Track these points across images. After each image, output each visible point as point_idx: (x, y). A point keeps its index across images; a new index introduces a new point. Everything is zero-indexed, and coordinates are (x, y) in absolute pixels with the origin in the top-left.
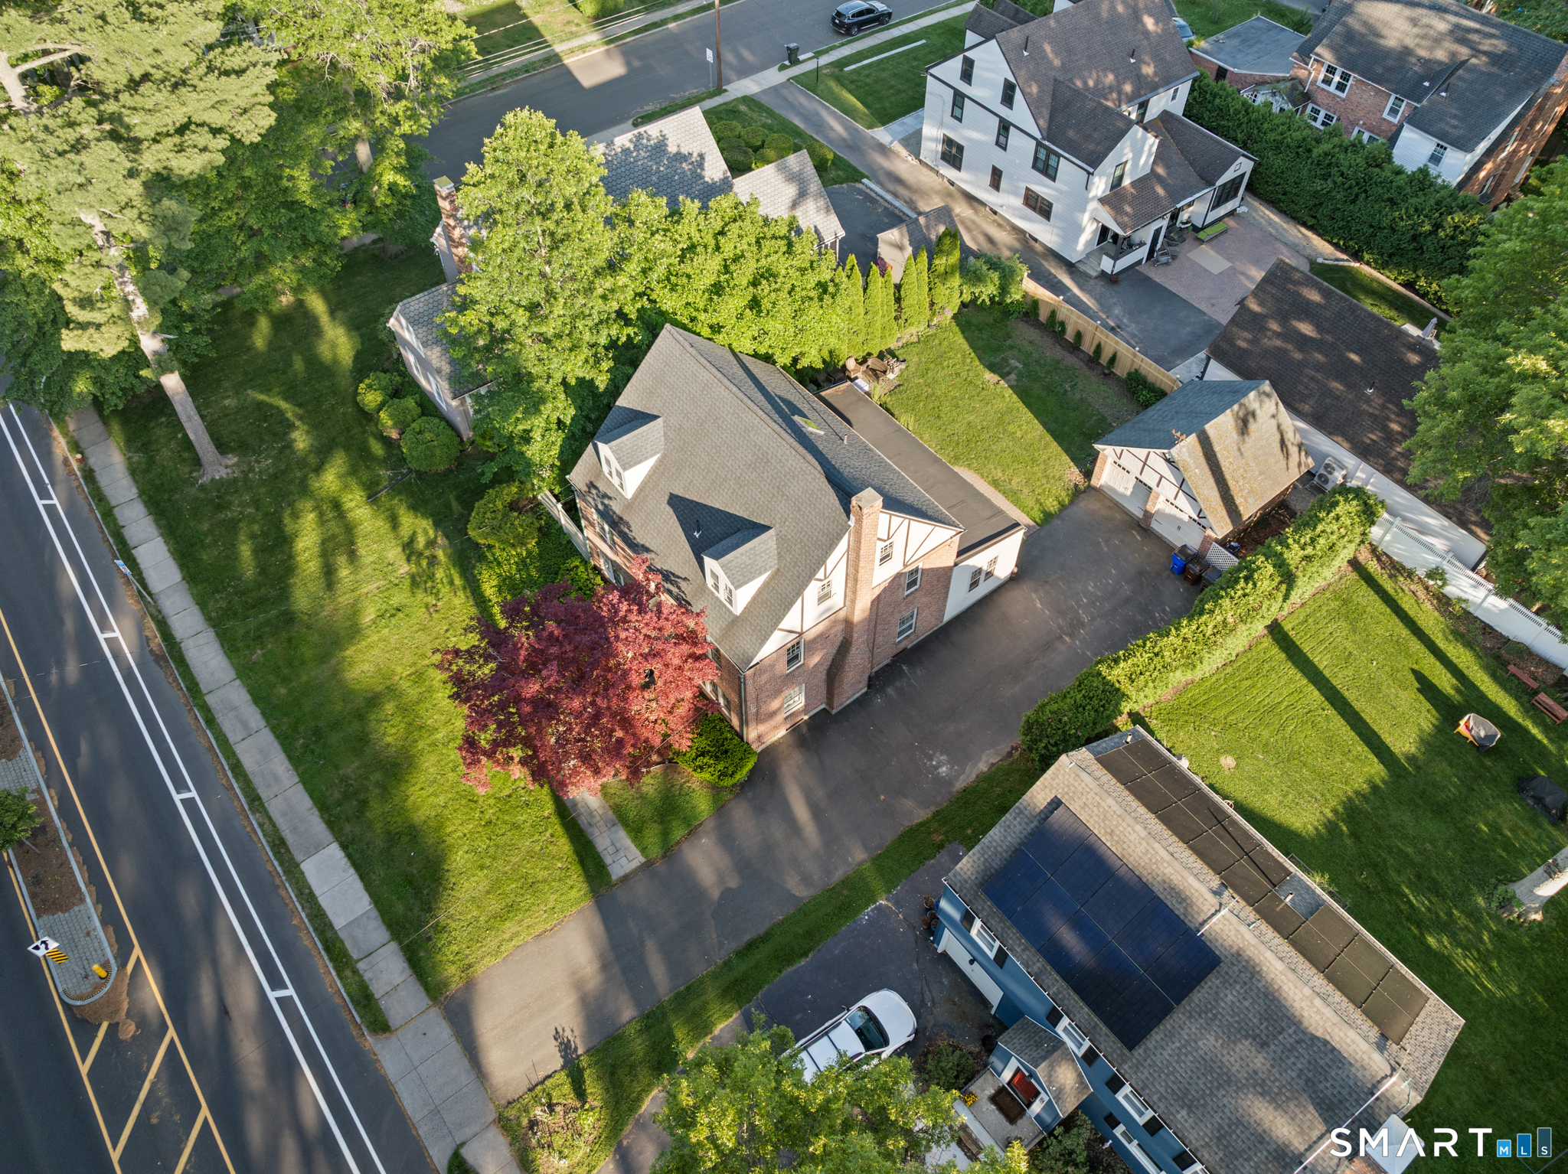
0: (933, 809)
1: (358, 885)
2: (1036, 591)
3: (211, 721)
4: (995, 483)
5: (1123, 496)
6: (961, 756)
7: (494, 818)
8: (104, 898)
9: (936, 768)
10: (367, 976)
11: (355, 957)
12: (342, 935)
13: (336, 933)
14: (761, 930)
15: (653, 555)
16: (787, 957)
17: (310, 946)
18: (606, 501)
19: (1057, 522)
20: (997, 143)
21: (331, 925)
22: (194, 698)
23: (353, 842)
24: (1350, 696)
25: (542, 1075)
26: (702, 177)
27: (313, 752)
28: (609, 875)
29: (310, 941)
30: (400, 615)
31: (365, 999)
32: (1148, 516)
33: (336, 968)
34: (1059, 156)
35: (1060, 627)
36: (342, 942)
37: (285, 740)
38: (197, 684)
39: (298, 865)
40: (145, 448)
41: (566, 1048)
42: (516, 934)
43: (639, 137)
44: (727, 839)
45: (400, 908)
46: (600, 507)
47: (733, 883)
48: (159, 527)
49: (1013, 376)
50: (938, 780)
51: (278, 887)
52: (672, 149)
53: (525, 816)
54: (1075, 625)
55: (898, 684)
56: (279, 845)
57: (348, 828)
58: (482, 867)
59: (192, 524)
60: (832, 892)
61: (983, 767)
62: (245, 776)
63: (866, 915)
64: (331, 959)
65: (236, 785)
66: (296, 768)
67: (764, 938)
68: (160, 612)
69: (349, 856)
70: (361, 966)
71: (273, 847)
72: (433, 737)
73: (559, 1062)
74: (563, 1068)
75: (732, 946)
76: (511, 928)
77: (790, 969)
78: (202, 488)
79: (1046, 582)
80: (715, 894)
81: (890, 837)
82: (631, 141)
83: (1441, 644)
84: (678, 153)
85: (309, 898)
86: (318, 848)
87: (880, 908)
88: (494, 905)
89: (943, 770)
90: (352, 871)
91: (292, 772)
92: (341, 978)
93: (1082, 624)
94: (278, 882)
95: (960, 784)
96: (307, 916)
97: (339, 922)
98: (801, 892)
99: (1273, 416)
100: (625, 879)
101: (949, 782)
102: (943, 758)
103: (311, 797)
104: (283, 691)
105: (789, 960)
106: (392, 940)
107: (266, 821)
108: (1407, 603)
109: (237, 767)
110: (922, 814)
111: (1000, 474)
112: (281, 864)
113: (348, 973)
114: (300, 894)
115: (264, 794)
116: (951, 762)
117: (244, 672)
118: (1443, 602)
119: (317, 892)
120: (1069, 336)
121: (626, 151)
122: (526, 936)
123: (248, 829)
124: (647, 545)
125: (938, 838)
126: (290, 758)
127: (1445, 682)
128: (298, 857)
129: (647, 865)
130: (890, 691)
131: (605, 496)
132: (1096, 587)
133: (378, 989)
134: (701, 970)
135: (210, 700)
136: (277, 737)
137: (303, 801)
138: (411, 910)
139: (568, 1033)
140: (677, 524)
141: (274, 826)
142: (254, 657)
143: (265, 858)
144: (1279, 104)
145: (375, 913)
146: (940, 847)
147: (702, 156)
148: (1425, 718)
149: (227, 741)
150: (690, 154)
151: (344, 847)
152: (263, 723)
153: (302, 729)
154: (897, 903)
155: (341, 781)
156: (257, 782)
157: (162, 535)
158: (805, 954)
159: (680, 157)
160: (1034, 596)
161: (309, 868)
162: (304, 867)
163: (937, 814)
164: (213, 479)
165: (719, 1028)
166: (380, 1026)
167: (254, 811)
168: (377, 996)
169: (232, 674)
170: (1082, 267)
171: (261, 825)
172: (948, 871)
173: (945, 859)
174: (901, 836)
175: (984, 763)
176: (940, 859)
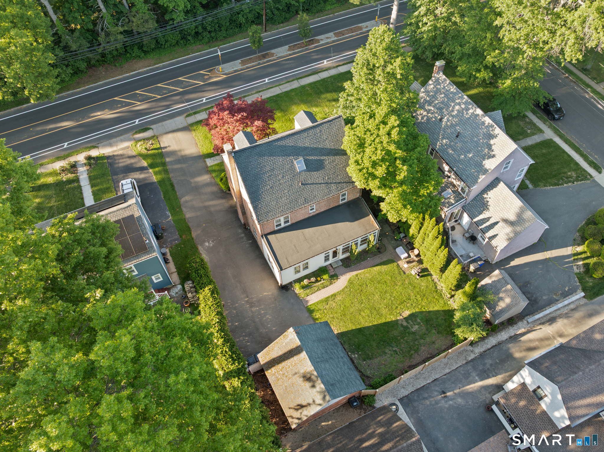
0: (195, 238)
2: (272, 295)
4: (334, 296)
6: (209, 250)
8: (242, 70)
9: (209, 242)
10: (201, 113)
11: (207, 111)
14: (176, 189)
19: (307, 315)
25: (161, 143)
26: (484, 159)
28: (207, 159)
33: (206, 108)
35: (252, 298)
41: (166, 148)
42: (199, 139)
43: (492, 126)
44: (207, 185)
47: (193, 185)
49: (402, 321)
50: (204, 241)
52: (492, 142)
54: (252, 305)
55: (245, 238)
60: (180, 207)
63: (168, 213)
67: (173, 189)
73: (162, 146)
75: (175, 182)
76: (201, 138)
77: (162, 193)
79: (275, 300)
80: (192, 181)
81: (190, 225)
82: (489, 123)
84: (491, 145)
87: (169, 217)
89: (207, 244)
93: (251, 307)
95: (200, 248)
98: (183, 200)
99: (314, 401)
100: (205, 162)
101: (202, 244)
102: (211, 245)
105: (164, 194)
110: (194, 234)
111: (339, 299)
116: (209, 247)
121: (483, 123)
122: (197, 141)
125: (184, 237)
129: (207, 167)
130: (243, 235)
132: (268, 318)
133: (197, 115)
134: (171, 175)
135: (295, 81)
139: (169, 148)
146: (181, 237)
147: (494, 156)
150: (493, 151)
154: (168, 221)
158: (164, 197)
159: (490, 147)
160: (270, 293)
163: (193, 239)
165: (154, 177)
172: (173, 237)
173: (176, 237)
174: (189, 227)
175: (205, 257)
176: (177, 236)
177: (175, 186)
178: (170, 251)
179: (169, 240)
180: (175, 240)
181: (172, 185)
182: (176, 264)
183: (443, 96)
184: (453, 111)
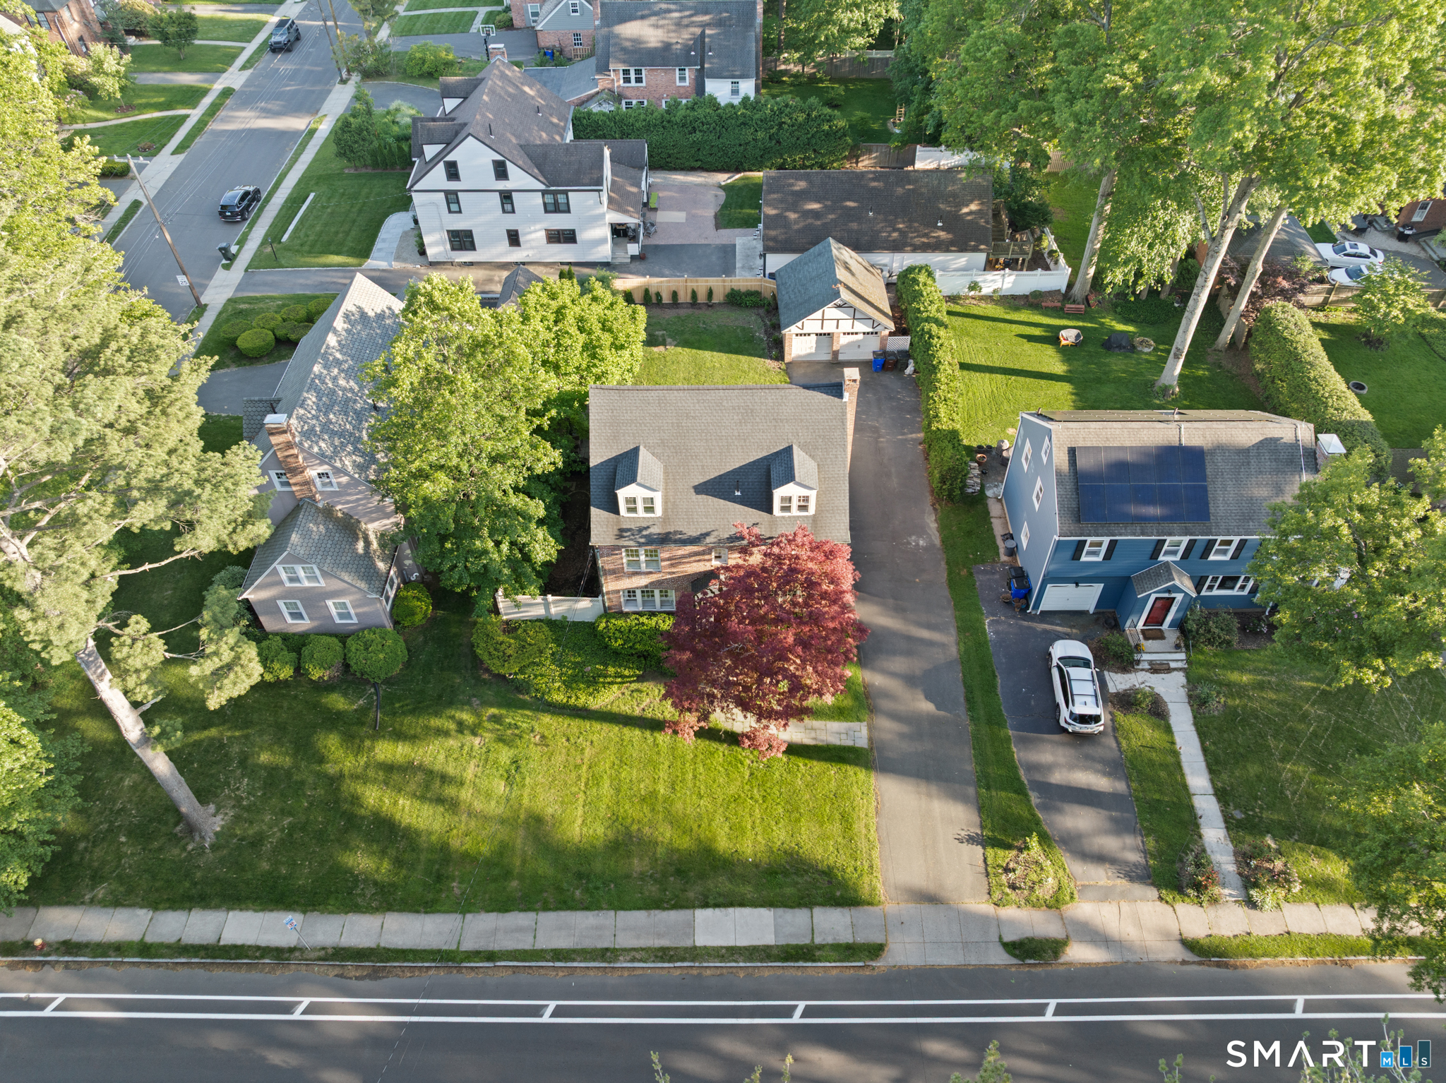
0: (943, 563)
1: (747, 911)
3: (491, 956)
5: (810, 354)
6: (921, 531)
7: (763, 793)
9: (917, 544)
10: (830, 940)
11: (807, 941)
12: (782, 942)
13: (777, 946)
14: (961, 691)
15: (715, 534)
16: (990, 688)
17: (772, 973)
18: (645, 533)
20: (504, 211)
21: (768, 947)
22: (453, 960)
23: (706, 897)
24: (1010, 365)
25: (981, 862)
27: (597, 888)
28: (862, 749)
29: (768, 970)
30: (522, 763)
31: (849, 951)
32: (836, 354)
33: (806, 960)
34: (566, 192)
36: (788, 945)
37: (565, 904)
38: (439, 951)
39: (695, 948)
40: (97, 878)
41: (972, 839)
42: (867, 826)
44: (885, 671)
45: (789, 891)
46: (642, 540)
48: (217, 907)
49: (669, 340)
50: (926, 549)
51: (699, 975)
53: (777, 774)
56: (664, 954)
57: (691, 895)
58: (798, 820)
59: (249, 875)
60: (960, 639)
61: (934, 525)
62: (574, 951)
63: (990, 633)
64: (797, 961)
65: (575, 964)
66: (599, 908)
67: (969, 690)
68: (324, 949)
69: (716, 906)
70: (818, 941)
71: (662, 960)
72: (660, 797)
73: (979, 849)
74: (984, 848)
76: (858, 827)
77: (999, 690)
78: (214, 847)
81: (946, 592)
82: (344, 321)
83: (1008, 317)
84: (377, 315)
85: (732, 952)
86: (691, 926)
87: (990, 625)
88: (836, 828)
89: (921, 543)
90: (731, 910)
91: (601, 913)
92: (820, 961)
94: (695, 972)
95: (937, 541)
96: (744, 961)
97: (769, 939)
98: (952, 657)
100: (872, 740)
101: (931, 545)
102: (914, 538)
103: (639, 909)
104: (515, 884)
105: (993, 687)
106: (811, 909)
107: (633, 953)
108: (976, 311)
109: (558, 955)
110: (943, 570)
112: (683, 960)
113: (818, 953)
114: (722, 958)
115: (601, 944)
116: (920, 535)
117: (464, 906)
118: (988, 298)
119: (731, 943)
120: (666, 299)
121: (347, 331)
122: (873, 821)
123: (626, 974)
124: (704, 531)
125: (964, 572)
126: (587, 909)
127: (1037, 332)
128: (689, 943)
131: (641, 530)
133: (846, 937)
135: (467, 946)
136: (557, 909)
137: (638, 917)
138: (797, 883)
139: (963, 833)
140: (716, 500)
141: (642, 949)
142: (457, 891)
143: (664, 972)
144: (607, 108)
145: (780, 911)
146: (971, 574)
148: (1049, 350)
149: (525, 951)
150: (383, 311)
151: (705, 905)
152: (532, 915)
153: (565, 886)
154: (993, 615)
155: (642, 879)
156: (588, 944)
157: (229, 909)
158: (995, 676)
159: (380, 317)
161: (701, 940)
162: (698, 943)
163: (948, 563)
164: (216, 834)
166: (876, 950)
167: (616, 960)
168: (851, 941)
169: (459, 917)
170: (617, 261)
171: (633, 960)
172: (990, 581)
173: (981, 577)
174: (950, 587)
175: (931, 523)
176: (980, 579)
177: (962, 700)
178: (998, 554)
179: (997, 576)
180: (985, 572)
181: (969, 700)
182: (990, 529)
183: (331, 416)
184: (351, 390)
